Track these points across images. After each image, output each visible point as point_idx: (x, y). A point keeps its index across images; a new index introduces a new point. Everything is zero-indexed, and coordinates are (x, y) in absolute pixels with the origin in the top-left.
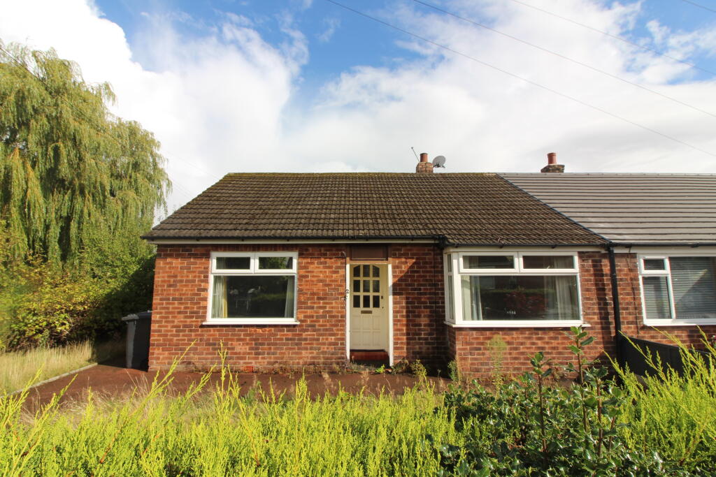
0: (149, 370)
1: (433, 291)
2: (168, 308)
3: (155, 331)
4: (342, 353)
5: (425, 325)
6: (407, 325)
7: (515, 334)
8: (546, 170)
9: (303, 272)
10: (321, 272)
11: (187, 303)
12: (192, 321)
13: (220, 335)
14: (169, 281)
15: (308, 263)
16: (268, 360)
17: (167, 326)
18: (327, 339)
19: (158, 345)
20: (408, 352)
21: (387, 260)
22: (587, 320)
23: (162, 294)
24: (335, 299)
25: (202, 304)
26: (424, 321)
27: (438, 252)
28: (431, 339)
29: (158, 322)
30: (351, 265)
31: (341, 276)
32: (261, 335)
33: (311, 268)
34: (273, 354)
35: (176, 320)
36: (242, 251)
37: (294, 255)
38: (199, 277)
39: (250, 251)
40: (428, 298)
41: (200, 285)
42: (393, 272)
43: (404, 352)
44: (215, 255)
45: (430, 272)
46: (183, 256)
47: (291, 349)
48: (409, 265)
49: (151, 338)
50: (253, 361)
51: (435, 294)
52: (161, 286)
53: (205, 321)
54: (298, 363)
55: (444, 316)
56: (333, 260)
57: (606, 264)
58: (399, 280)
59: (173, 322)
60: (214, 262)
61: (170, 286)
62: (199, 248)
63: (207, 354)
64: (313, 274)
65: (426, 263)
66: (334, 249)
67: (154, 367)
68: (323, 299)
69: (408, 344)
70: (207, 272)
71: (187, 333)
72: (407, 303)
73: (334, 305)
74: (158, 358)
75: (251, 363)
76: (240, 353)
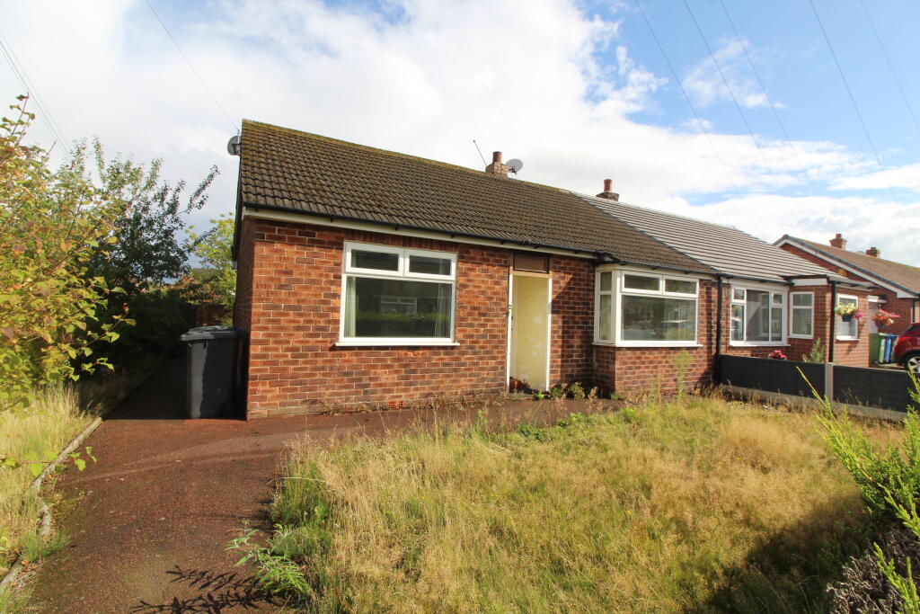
0: (249, 417)
1: (585, 310)
2: (278, 321)
3: (257, 357)
4: (503, 380)
5: (578, 347)
6: (562, 347)
7: (656, 353)
8: (603, 195)
9: (462, 280)
10: (483, 281)
11: (309, 315)
12: (318, 342)
13: (359, 361)
14: (279, 280)
15: (469, 269)
16: (422, 391)
17: (276, 349)
18: (488, 363)
19: (265, 378)
20: (562, 376)
21: (548, 273)
22: (700, 341)
23: (267, 300)
24: (496, 316)
25: (333, 316)
26: (576, 342)
27: (592, 269)
28: (582, 360)
29: (261, 342)
30: (514, 276)
31: (503, 288)
32: (413, 360)
33: (472, 275)
34: (428, 383)
35: (291, 340)
36: (388, 244)
37: (452, 257)
38: (327, 276)
39: (398, 245)
40: (582, 318)
41: (330, 289)
42: (553, 287)
43: (558, 376)
44: (350, 246)
45: (583, 290)
46: (300, 243)
47: (448, 376)
48: (566, 280)
49: (251, 368)
50: (403, 394)
51: (587, 314)
52: (265, 286)
53: (337, 340)
54: (456, 393)
55: (592, 337)
56: (495, 268)
57: (714, 291)
58: (557, 297)
59: (288, 342)
60: (348, 257)
61: (282, 287)
62: (325, 233)
63: (340, 388)
64: (474, 284)
65: (580, 280)
66: (497, 254)
67: (258, 411)
68: (484, 315)
69: (562, 366)
70: (340, 271)
71: (310, 358)
72: (564, 323)
73: (496, 323)
74: (263, 398)
75: (400, 396)
76: (385, 385)
